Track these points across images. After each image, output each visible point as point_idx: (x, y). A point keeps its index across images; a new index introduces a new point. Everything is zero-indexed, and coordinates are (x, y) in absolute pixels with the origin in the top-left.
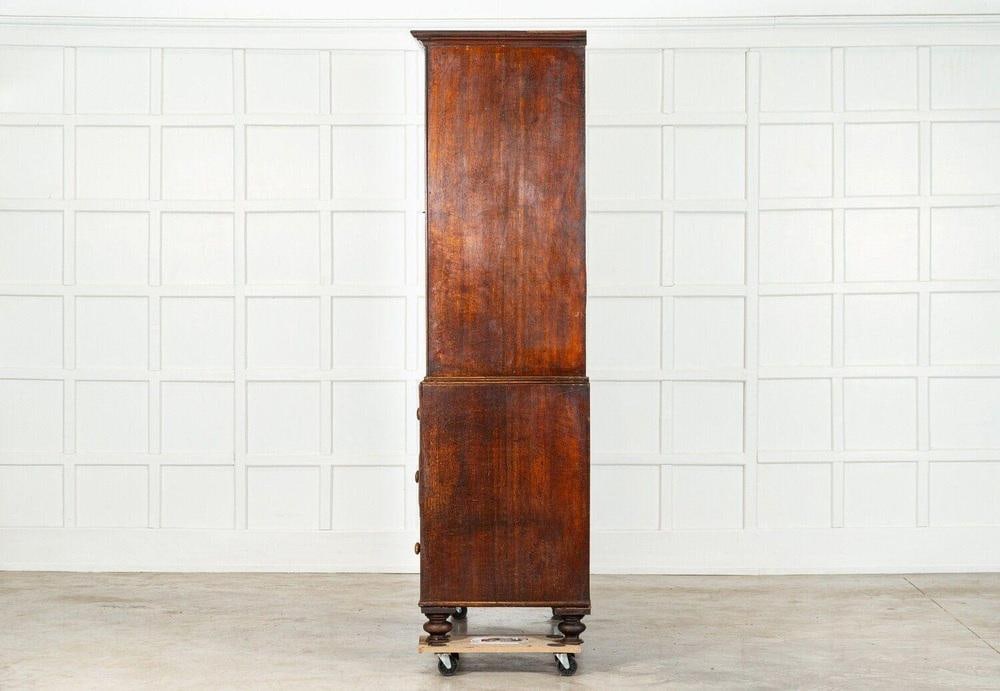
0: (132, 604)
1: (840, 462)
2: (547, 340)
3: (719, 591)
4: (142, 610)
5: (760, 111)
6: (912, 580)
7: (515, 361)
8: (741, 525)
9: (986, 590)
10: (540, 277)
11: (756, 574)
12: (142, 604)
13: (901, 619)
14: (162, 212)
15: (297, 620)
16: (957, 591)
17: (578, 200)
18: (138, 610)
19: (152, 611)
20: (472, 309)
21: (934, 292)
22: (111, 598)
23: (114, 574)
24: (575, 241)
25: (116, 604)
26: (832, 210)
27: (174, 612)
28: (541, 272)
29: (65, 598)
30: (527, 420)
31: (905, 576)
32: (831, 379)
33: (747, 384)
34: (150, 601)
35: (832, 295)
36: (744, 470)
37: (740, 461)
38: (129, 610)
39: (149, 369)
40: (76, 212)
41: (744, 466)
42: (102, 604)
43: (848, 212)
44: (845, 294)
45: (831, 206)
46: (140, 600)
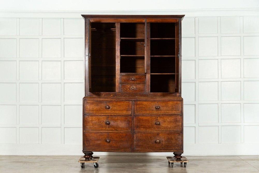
0: (32, 163)
1: (220, 126)
4: (34, 165)
5: (199, 33)
6: (240, 157)
8: (194, 143)
12: (34, 163)
14: (42, 61)
18: (32, 165)
19: (36, 165)
21: (245, 81)
22: (26, 162)
23: (28, 156)
26: (218, 59)
27: (43, 165)
29: (14, 162)
31: (238, 156)
32: (218, 104)
33: (196, 105)
34: (37, 163)
35: (218, 82)
36: (195, 128)
37: (194, 126)
38: (30, 165)
39: (39, 102)
40: (20, 61)
41: (195, 127)
42: (23, 163)
43: (222, 60)
44: (221, 81)
45: (217, 58)
46: (34, 162)
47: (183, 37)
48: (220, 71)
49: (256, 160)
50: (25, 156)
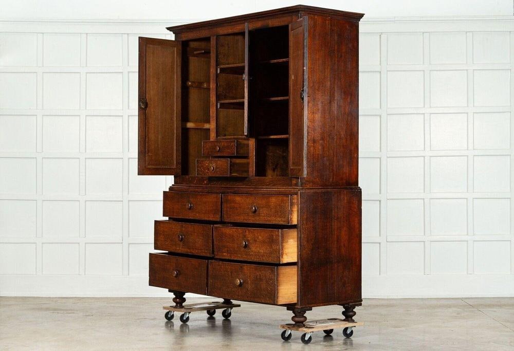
0: (68, 312)
1: (428, 241)
2: (345, 168)
4: (72, 314)
5: (387, 64)
6: (466, 301)
7: (333, 179)
8: (378, 273)
9: (505, 305)
10: (343, 136)
13: (464, 318)
14: (86, 116)
16: (490, 306)
17: (356, 97)
18: (69, 315)
19: (77, 314)
20: (317, 152)
21: (476, 155)
22: (57, 309)
23: (59, 298)
24: (355, 118)
25: (59, 312)
26: (424, 114)
27: (89, 316)
28: (343, 133)
29: (34, 309)
30: (340, 209)
31: (462, 299)
32: (424, 199)
33: (381, 201)
34: (77, 311)
35: (424, 157)
36: (380, 246)
37: (378, 241)
38: (65, 314)
39: (79, 194)
40: (43, 115)
41: (380, 243)
42: (52, 311)
43: (432, 115)
44: (430, 156)
45: (424, 112)
46: (72, 310)
48: (427, 136)
49: (497, 305)
50: (53, 298)
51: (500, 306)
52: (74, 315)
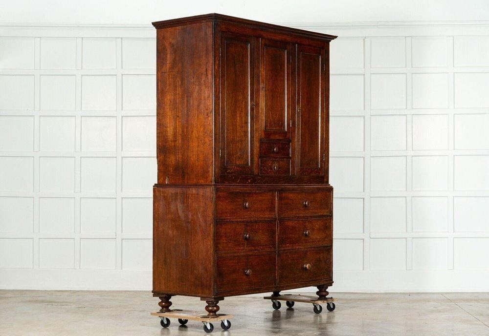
0: (62, 304)
1: (410, 238)
3: (351, 300)
4: (65, 306)
5: (371, 67)
6: (446, 295)
8: (362, 269)
9: (482, 300)
11: (370, 292)
12: (66, 304)
13: (440, 312)
14: (82, 117)
15: (141, 311)
16: (467, 300)
18: (63, 307)
19: (69, 307)
21: (456, 155)
22: (52, 301)
23: (55, 291)
25: (54, 304)
26: (406, 115)
27: (81, 308)
29: (29, 301)
31: (442, 294)
32: (406, 197)
33: (365, 200)
34: (71, 303)
35: (406, 156)
36: (363, 242)
37: (362, 237)
38: (59, 307)
39: (75, 192)
40: (40, 116)
41: (363, 240)
42: (47, 304)
43: (414, 116)
44: (412, 156)
45: (406, 113)
46: (66, 302)
47: (333, 75)
49: (475, 300)
50: (50, 291)
51: (477, 301)
52: (67, 307)
